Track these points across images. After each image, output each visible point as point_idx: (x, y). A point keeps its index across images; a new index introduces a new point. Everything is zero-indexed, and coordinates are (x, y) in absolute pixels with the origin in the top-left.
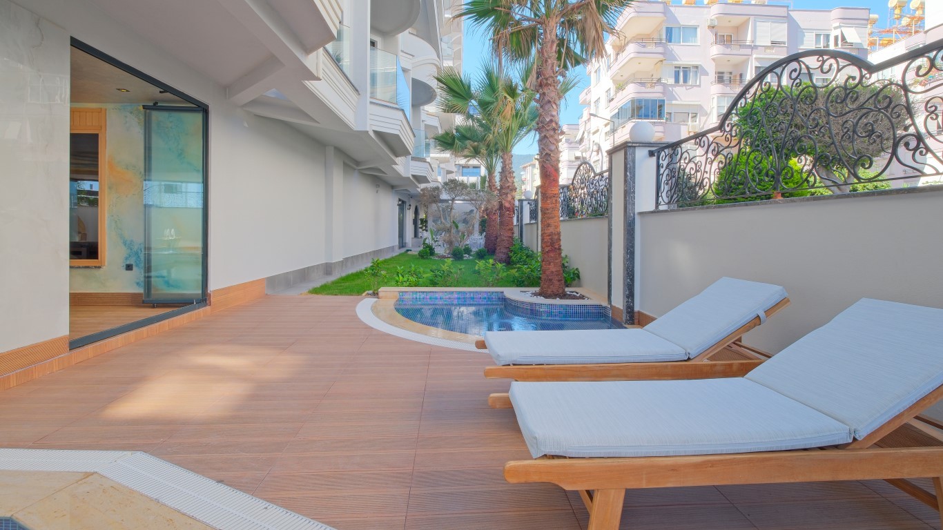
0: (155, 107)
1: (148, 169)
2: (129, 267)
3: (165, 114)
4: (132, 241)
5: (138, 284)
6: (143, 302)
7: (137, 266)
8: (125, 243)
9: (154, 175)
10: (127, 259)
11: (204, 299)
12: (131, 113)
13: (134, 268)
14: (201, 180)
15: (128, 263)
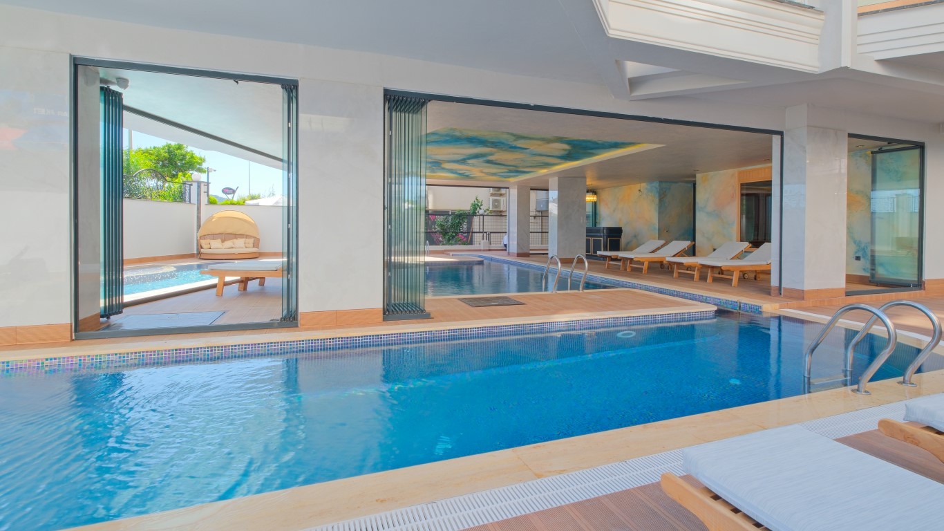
0: (881, 151)
1: (874, 181)
2: (858, 258)
3: (887, 155)
4: (860, 241)
5: (864, 269)
6: (870, 281)
7: (864, 257)
8: (855, 242)
9: (878, 185)
10: (856, 253)
11: (919, 284)
12: (860, 157)
13: (862, 259)
14: (918, 185)
15: (857, 255)
